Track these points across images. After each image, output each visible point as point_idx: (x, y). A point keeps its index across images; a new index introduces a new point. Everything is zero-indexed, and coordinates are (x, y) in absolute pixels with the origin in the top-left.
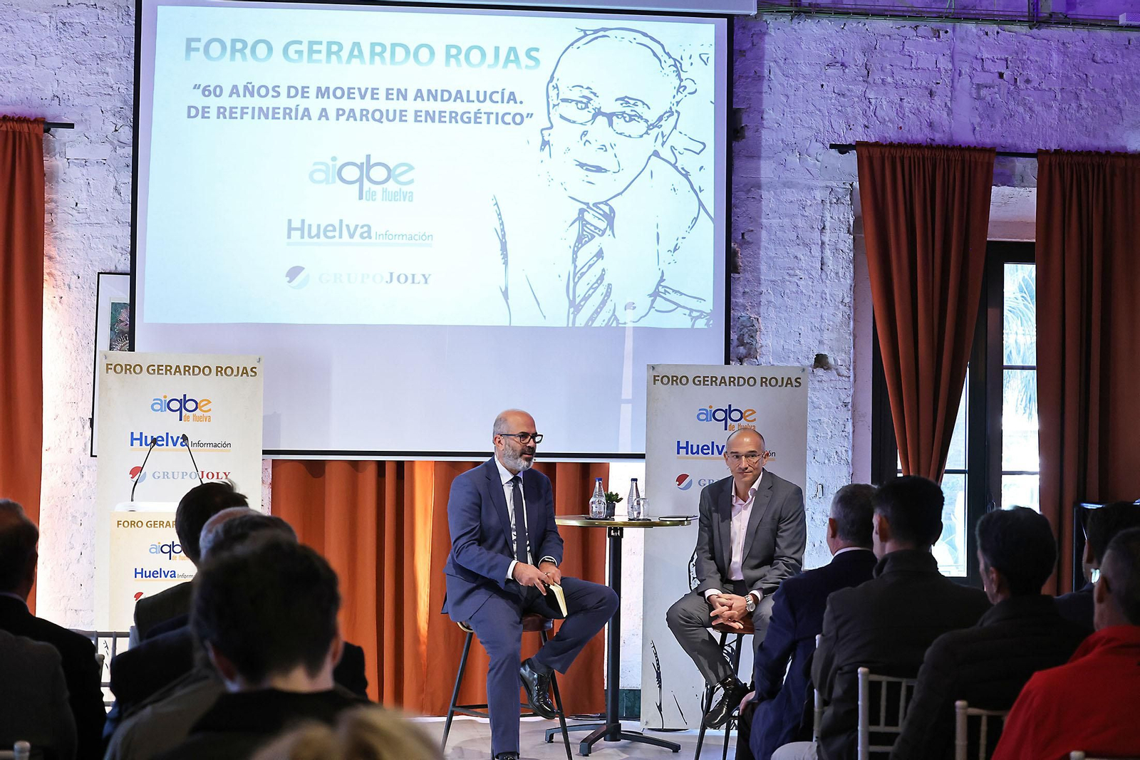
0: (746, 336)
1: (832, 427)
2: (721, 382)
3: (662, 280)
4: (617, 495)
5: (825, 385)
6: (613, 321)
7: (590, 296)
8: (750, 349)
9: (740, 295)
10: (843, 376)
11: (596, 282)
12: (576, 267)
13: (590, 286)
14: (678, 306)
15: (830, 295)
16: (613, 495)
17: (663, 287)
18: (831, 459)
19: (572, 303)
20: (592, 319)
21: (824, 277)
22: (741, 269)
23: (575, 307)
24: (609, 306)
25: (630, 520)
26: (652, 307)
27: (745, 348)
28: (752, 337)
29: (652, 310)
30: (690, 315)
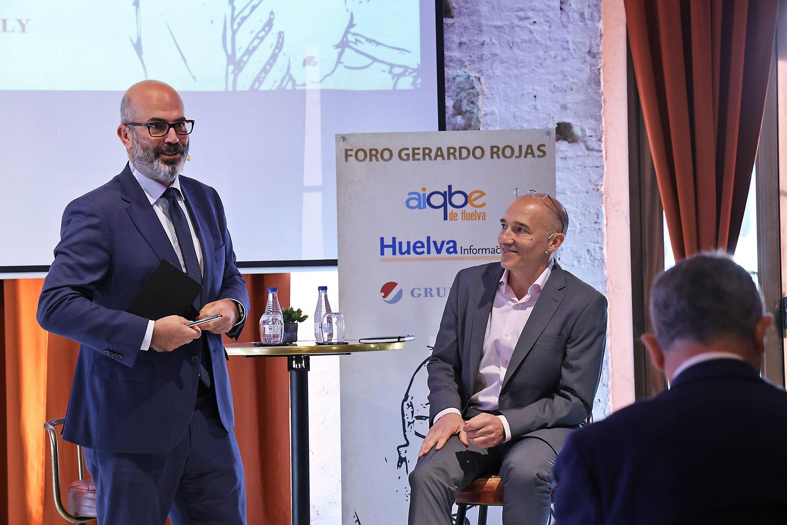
0: (465, 102)
1: (582, 218)
2: (437, 156)
3: (351, 25)
4: (299, 311)
5: (570, 163)
6: (287, 83)
7: (255, 48)
8: (470, 119)
9: (455, 46)
10: (593, 150)
11: (263, 29)
12: (233, 9)
13: (254, 35)
14: (375, 60)
15: (574, 43)
16: (294, 312)
17: (354, 34)
18: (582, 260)
19: (231, 59)
20: (259, 79)
21: (565, 19)
22: (455, 12)
23: (236, 63)
24: (281, 60)
25: (318, 344)
26: (339, 62)
27: (463, 117)
28: (472, 103)
29: (340, 66)
30: (390, 72)
